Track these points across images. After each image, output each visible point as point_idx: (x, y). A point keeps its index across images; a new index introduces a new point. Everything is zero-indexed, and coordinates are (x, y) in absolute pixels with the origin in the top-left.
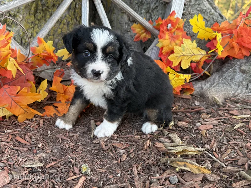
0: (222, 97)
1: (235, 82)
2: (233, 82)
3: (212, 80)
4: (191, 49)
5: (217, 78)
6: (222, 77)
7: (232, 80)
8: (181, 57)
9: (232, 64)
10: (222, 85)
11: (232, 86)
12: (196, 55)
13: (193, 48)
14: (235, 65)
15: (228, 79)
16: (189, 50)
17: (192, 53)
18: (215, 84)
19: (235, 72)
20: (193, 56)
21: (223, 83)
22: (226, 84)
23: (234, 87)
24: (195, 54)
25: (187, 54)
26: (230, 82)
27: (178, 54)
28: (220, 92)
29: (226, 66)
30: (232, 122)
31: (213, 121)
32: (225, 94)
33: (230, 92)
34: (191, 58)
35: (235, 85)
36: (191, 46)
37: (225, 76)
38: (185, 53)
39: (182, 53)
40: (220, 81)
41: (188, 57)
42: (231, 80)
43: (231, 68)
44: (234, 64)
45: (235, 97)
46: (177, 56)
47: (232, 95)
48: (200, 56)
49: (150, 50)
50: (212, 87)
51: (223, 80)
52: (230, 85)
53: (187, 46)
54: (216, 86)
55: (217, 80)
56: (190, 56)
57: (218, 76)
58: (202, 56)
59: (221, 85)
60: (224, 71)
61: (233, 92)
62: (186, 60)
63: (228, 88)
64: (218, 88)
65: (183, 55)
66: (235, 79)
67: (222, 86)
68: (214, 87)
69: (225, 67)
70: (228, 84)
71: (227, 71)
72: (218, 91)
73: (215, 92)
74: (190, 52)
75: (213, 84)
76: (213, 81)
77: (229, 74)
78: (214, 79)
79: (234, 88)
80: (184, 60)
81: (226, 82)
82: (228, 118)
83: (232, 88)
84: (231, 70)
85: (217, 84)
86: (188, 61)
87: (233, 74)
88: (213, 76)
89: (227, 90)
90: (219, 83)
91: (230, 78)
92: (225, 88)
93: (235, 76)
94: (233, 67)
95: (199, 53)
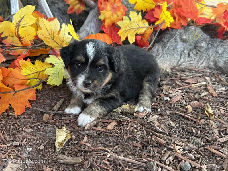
0: (169, 67)
1: (178, 51)
2: (176, 51)
3: (155, 51)
4: (137, 22)
5: (160, 49)
6: (165, 48)
7: (175, 50)
8: (129, 30)
9: (171, 34)
10: (167, 55)
11: (175, 56)
12: (141, 28)
13: (139, 21)
14: (175, 35)
15: (171, 49)
16: (135, 23)
17: (138, 26)
18: (160, 55)
19: (176, 42)
20: (138, 29)
21: (167, 54)
22: (169, 54)
23: (177, 56)
24: (141, 26)
25: (133, 28)
26: (173, 52)
27: (126, 28)
28: (166, 63)
29: (166, 36)
30: (193, 91)
31: (176, 92)
32: (170, 64)
33: (174, 62)
34: (136, 31)
35: (177, 54)
36: (137, 19)
37: (168, 47)
38: (132, 26)
39: (129, 27)
40: (164, 52)
41: (134, 31)
42: (173, 50)
43: (172, 39)
44: (173, 34)
45: (178, 66)
46: (125, 30)
47: (176, 64)
48: (144, 28)
49: (89, 22)
50: (158, 58)
51: (167, 51)
52: (173, 55)
53: (133, 18)
54: (161, 57)
55: (161, 51)
56: (136, 29)
57: (160, 47)
58: (146, 28)
59: (165, 55)
60: (166, 41)
61: (176, 62)
62: (132, 34)
63: (172, 58)
64: (163, 58)
65: (130, 29)
66: (177, 49)
67: (166, 57)
68: (159, 58)
69: (166, 38)
70: (171, 54)
71: (168, 42)
72: (164, 61)
73: (161, 62)
74: (136, 25)
75: (158, 56)
76: (157, 52)
77: (171, 44)
78: (158, 50)
79: (176, 58)
80: (130, 34)
81: (170, 52)
82: (188, 87)
83: (175, 58)
84: (172, 41)
85: (162, 55)
86: (133, 34)
87: (175, 44)
88: (155, 47)
89: (171, 60)
90: (163, 54)
91: (173, 48)
92: (169, 58)
93: (177, 46)
94: (173, 38)
95: (144, 26)
